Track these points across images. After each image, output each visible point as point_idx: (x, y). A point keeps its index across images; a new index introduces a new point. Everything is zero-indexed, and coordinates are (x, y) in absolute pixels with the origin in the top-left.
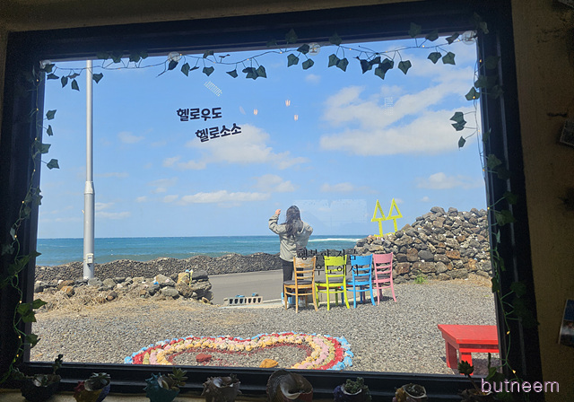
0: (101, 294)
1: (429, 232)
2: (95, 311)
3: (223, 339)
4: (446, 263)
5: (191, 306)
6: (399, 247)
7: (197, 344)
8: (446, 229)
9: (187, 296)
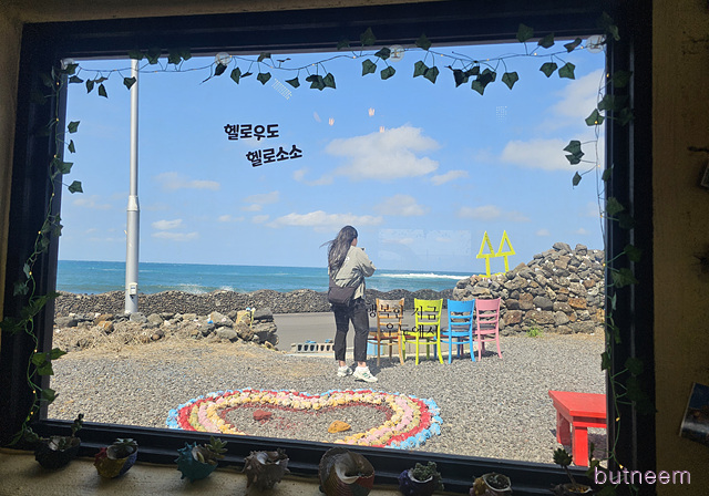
0: (145, 333)
1: (549, 273)
2: (137, 352)
3: (287, 394)
4: (567, 313)
5: (252, 351)
6: (510, 291)
7: (256, 398)
8: (571, 270)
9: (247, 340)
